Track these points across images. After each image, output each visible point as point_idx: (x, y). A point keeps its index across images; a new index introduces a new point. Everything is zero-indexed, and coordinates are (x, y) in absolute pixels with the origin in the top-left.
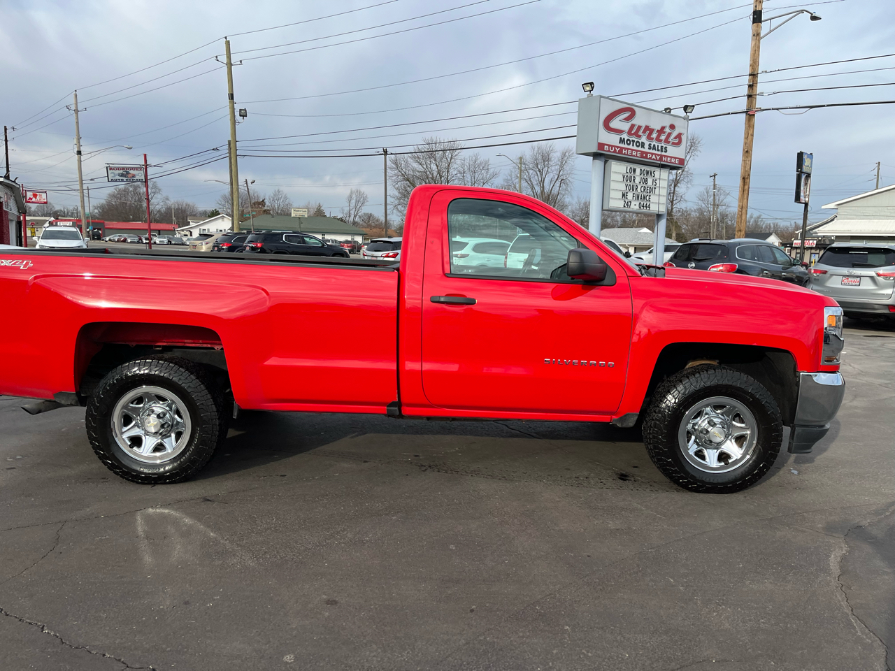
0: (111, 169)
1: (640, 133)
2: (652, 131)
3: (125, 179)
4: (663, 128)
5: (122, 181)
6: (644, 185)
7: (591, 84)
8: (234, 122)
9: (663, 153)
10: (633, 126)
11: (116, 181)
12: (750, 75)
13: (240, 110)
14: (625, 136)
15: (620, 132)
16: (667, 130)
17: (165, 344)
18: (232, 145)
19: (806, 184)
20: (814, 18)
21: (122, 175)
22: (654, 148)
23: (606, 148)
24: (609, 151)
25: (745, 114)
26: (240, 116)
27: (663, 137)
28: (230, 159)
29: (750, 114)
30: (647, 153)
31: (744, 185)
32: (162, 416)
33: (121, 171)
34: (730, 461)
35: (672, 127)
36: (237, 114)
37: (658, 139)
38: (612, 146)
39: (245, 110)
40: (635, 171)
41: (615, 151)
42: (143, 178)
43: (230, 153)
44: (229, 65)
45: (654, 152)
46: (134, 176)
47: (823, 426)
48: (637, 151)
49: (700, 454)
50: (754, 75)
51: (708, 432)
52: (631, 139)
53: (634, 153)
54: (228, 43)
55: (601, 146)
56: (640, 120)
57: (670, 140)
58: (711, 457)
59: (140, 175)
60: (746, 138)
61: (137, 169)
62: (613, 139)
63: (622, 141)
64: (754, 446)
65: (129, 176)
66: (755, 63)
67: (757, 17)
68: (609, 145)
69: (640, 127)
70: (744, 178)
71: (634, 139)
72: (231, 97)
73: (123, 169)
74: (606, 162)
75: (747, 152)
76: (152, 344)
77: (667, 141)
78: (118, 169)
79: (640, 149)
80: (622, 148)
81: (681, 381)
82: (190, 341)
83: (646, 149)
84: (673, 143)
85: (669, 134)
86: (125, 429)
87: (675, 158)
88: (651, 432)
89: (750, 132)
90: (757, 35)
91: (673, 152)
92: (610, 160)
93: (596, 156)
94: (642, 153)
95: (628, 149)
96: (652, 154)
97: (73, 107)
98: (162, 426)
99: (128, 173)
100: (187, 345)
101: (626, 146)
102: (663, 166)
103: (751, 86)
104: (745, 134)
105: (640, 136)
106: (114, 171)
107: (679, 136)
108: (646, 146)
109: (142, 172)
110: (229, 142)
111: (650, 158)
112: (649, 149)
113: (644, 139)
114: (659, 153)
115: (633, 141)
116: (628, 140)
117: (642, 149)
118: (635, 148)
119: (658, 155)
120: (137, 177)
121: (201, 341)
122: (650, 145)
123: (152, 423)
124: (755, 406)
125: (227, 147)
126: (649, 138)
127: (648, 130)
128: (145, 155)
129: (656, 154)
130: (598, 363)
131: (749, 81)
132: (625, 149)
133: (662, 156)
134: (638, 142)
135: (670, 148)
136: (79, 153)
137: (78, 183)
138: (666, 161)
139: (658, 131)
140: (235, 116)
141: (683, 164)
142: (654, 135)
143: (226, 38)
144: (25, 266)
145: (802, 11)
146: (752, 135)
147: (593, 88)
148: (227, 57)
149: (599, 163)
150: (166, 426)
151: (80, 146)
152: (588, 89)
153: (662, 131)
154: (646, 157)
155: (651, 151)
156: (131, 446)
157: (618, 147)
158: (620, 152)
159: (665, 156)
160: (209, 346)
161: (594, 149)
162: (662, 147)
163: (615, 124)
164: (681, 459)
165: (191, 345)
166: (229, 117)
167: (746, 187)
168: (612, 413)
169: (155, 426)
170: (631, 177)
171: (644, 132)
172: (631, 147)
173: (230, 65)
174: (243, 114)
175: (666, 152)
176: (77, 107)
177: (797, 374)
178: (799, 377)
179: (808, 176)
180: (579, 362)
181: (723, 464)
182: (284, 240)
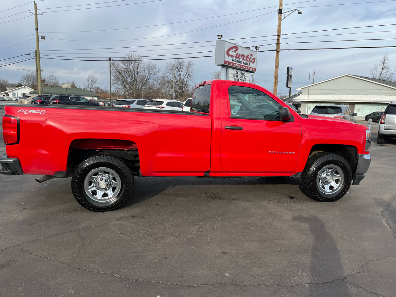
1: (240, 57)
2: (244, 56)
4: (248, 55)
6: (241, 79)
7: (221, 35)
8: (38, 42)
9: (248, 66)
10: (237, 54)
12: (277, 35)
13: (41, 36)
14: (234, 58)
15: (232, 56)
16: (250, 56)
17: (101, 148)
18: (37, 53)
19: (290, 80)
20: (300, 13)
22: (245, 64)
23: (227, 63)
24: (228, 64)
25: (275, 51)
26: (41, 39)
27: (248, 59)
28: (36, 59)
29: (278, 51)
30: (242, 66)
31: (276, 80)
32: (107, 181)
34: (334, 189)
35: (251, 55)
36: (40, 38)
37: (246, 60)
38: (230, 62)
39: (44, 36)
40: (238, 73)
41: (231, 64)
43: (36, 56)
44: (36, 15)
45: (245, 65)
47: (363, 175)
48: (239, 65)
49: (323, 187)
50: (279, 35)
51: (326, 178)
52: (237, 59)
53: (238, 65)
54: (36, 5)
55: (226, 62)
56: (240, 52)
57: (251, 60)
58: (327, 188)
60: (276, 61)
62: (230, 59)
63: (233, 60)
64: (343, 183)
66: (279, 31)
67: (280, 12)
68: (228, 62)
69: (240, 55)
70: (276, 77)
71: (238, 59)
72: (37, 30)
74: (227, 69)
75: (277, 66)
76: (95, 148)
77: (249, 61)
79: (240, 64)
80: (233, 63)
81: (317, 159)
82: (114, 147)
83: (242, 64)
84: (252, 62)
85: (251, 58)
86: (90, 187)
87: (253, 68)
88: (307, 179)
89: (278, 59)
90: (280, 19)
91: (252, 65)
92: (229, 68)
93: (223, 66)
94: (241, 65)
95: (236, 64)
96: (244, 66)
98: (107, 185)
100: (112, 149)
101: (235, 62)
102: (247, 71)
103: (278, 40)
104: (276, 59)
105: (240, 58)
107: (254, 59)
108: (242, 63)
110: (36, 51)
111: (244, 68)
112: (243, 64)
113: (241, 60)
114: (247, 66)
115: (237, 60)
116: (236, 60)
117: (241, 64)
118: (238, 63)
119: (247, 67)
121: (119, 147)
122: (243, 62)
123: (103, 185)
124: (344, 168)
126: (243, 59)
127: (243, 56)
129: (246, 66)
130: (289, 152)
131: (277, 38)
132: (235, 63)
133: (248, 67)
134: (239, 61)
135: (251, 64)
138: (249, 69)
139: (246, 57)
140: (38, 39)
141: (255, 71)
142: (245, 58)
143: (35, 2)
144: (42, 113)
145: (296, 10)
146: (279, 60)
147: (222, 37)
148: (35, 11)
149: (224, 69)
150: (108, 185)
152: (220, 37)
153: (248, 57)
154: (242, 67)
155: (244, 65)
156: (92, 195)
157: (232, 63)
158: (233, 65)
159: (249, 67)
160: (122, 149)
161: (223, 63)
162: (248, 63)
163: (231, 53)
164: (317, 189)
165: (113, 149)
166: (36, 39)
167: (277, 81)
168: (293, 172)
169: (104, 185)
170: (236, 75)
171: (241, 57)
172: (236, 63)
173: (36, 14)
174: (43, 38)
175: (249, 65)
177: (358, 155)
178: (358, 156)
179: (291, 77)
180: (282, 152)
181: (331, 190)
182: (70, 99)
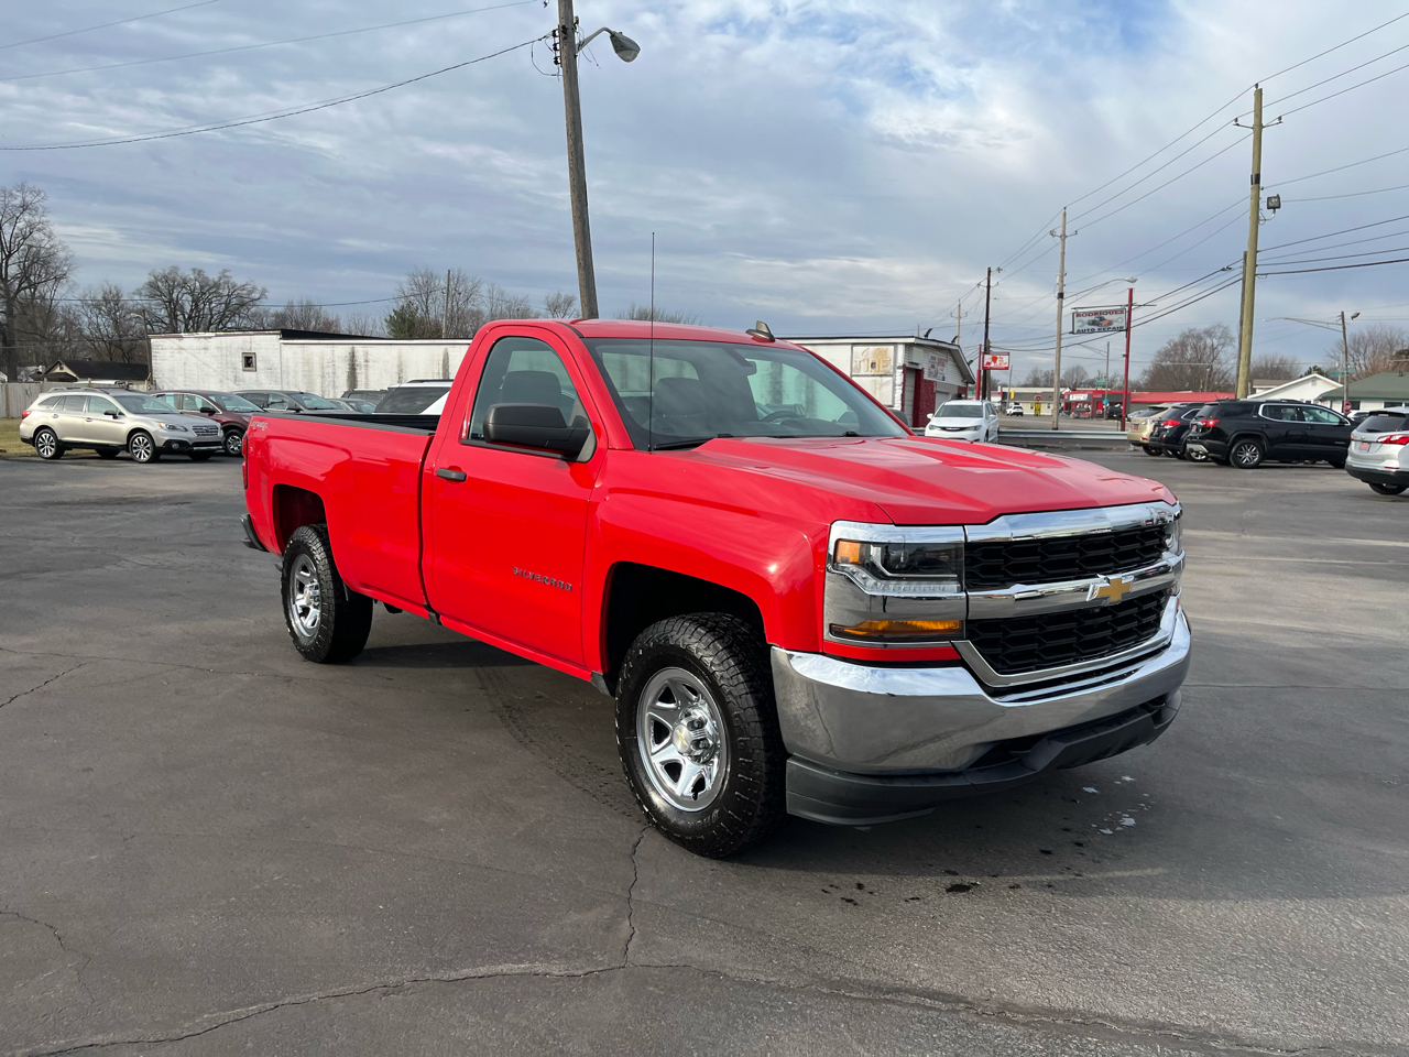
0: (1078, 315)
3: (1096, 328)
5: (1093, 331)
8: (1256, 220)
11: (1083, 332)
13: (1269, 198)
18: (1251, 258)
21: (1094, 323)
26: (1269, 208)
28: (1244, 283)
33: (1093, 318)
36: (1263, 206)
39: (1278, 197)
42: (1124, 325)
43: (1244, 273)
44: (1257, 128)
46: (1110, 323)
54: (1259, 94)
58: (685, 779)
59: (1120, 320)
61: (1116, 312)
65: (1103, 323)
72: (1256, 179)
73: (1096, 313)
78: (1089, 314)
97: (1059, 232)
99: (1102, 319)
106: (1082, 318)
109: (1124, 317)
110: (1247, 254)
120: (1115, 325)
125: (1241, 264)
128: (1131, 290)
136: (1061, 296)
137: (1055, 338)
140: (1258, 210)
143: (1257, 85)
148: (1256, 116)
151: (1064, 285)
166: (1249, 214)
173: (1259, 127)
174: (1274, 204)
176: (1064, 231)
177: (768, 646)
178: (771, 653)
182: (1260, 413)
